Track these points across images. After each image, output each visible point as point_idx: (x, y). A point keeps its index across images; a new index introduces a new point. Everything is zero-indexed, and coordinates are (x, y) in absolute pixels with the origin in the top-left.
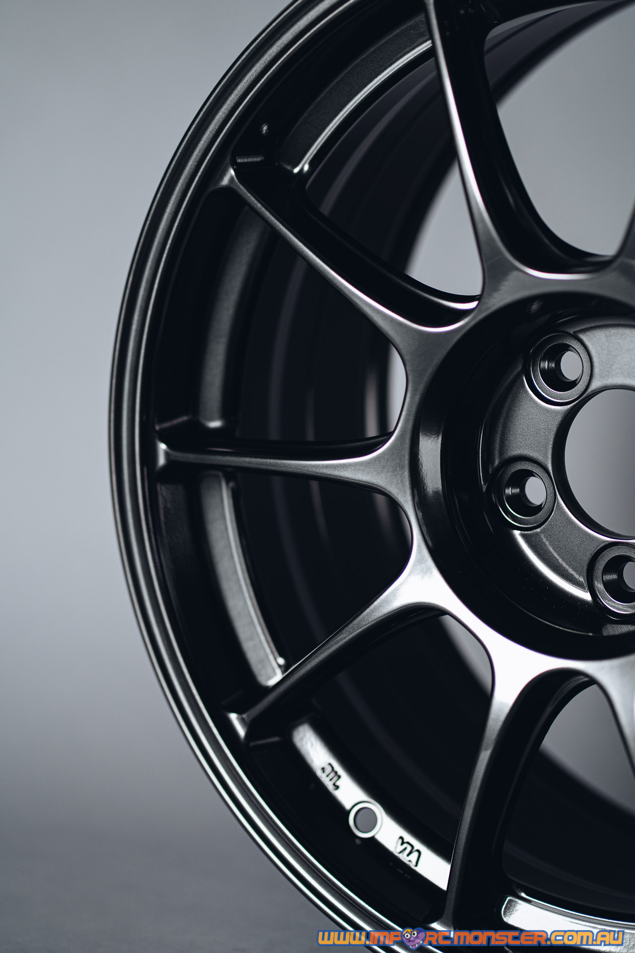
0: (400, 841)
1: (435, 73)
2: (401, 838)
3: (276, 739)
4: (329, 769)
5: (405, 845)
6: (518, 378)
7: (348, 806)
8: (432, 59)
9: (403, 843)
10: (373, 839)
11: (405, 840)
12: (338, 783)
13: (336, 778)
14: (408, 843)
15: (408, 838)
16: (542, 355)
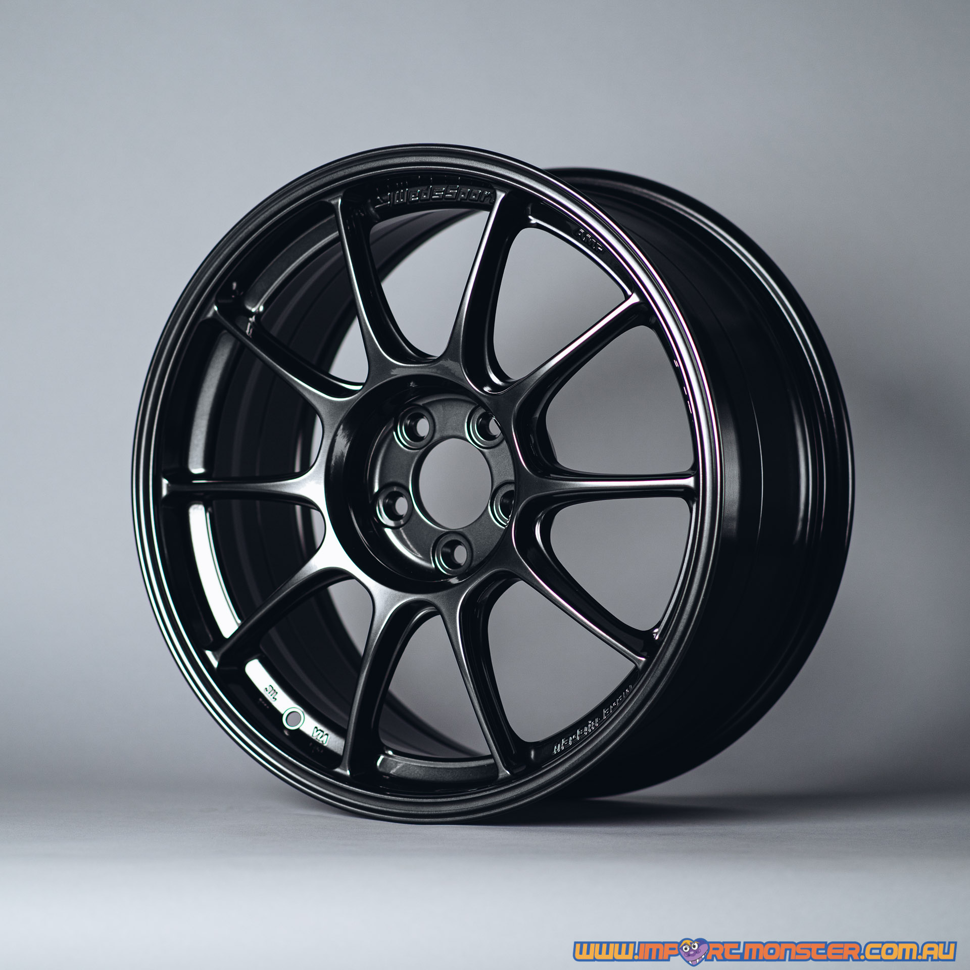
0: (316, 730)
1: (341, 253)
2: (316, 728)
3: (235, 668)
4: (269, 689)
5: (319, 732)
6: (390, 432)
7: (282, 712)
8: (340, 243)
9: (317, 731)
10: (298, 731)
11: (319, 729)
12: (275, 697)
13: (275, 693)
14: (320, 730)
15: (320, 727)
16: (407, 418)
